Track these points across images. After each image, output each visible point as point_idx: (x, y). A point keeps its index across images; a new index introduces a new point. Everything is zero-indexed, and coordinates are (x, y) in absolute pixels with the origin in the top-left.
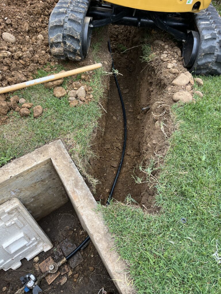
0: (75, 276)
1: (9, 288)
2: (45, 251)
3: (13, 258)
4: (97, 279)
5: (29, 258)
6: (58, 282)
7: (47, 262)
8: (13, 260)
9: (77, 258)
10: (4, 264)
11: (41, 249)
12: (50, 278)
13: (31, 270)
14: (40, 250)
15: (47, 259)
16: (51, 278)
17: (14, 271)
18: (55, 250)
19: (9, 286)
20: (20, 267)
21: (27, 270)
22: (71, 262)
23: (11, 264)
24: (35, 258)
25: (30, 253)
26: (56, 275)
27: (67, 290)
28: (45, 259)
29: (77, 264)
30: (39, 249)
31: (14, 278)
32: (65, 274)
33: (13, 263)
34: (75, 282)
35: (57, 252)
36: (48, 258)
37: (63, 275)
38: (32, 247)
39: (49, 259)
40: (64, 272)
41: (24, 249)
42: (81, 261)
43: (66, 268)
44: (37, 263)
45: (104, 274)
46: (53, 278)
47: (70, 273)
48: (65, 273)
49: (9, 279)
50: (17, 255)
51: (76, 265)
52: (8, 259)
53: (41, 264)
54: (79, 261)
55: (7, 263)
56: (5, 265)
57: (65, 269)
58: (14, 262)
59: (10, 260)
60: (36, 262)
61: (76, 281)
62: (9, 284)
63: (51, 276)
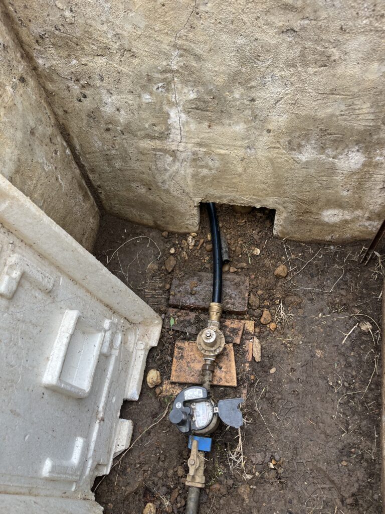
0: (265, 319)
1: (159, 499)
2: (154, 343)
3: (101, 415)
4: (312, 276)
5: (133, 391)
6: (247, 365)
7: (182, 357)
8: (103, 420)
9: (232, 287)
10: (91, 453)
11: (142, 347)
12: (223, 375)
13: (164, 408)
14: (143, 352)
15: (176, 354)
16: (225, 370)
17: (128, 452)
18: (172, 322)
19: (153, 494)
20: (134, 430)
21: (155, 421)
22: (229, 305)
23: (107, 438)
24: (149, 379)
25: (126, 376)
26: (227, 355)
27: (278, 359)
28: (169, 358)
29: (247, 295)
30: (136, 353)
31: (145, 468)
32: (243, 334)
33: (111, 433)
34: (276, 329)
35: (180, 322)
36: (176, 350)
37: (242, 343)
38: (120, 352)
39: (180, 348)
40: (237, 334)
41: (105, 370)
42: (247, 283)
43: (232, 326)
44: (161, 384)
45: (313, 255)
46: (229, 367)
47: (250, 325)
48: (240, 333)
49: (137, 481)
50: (103, 399)
51: (244, 299)
52: (90, 426)
53: (173, 373)
54: (242, 287)
55: (97, 442)
56: (95, 450)
57: (233, 328)
58: (112, 427)
59: (96, 426)
60: (160, 381)
61: (275, 326)
62: (147, 490)
63: (221, 368)
